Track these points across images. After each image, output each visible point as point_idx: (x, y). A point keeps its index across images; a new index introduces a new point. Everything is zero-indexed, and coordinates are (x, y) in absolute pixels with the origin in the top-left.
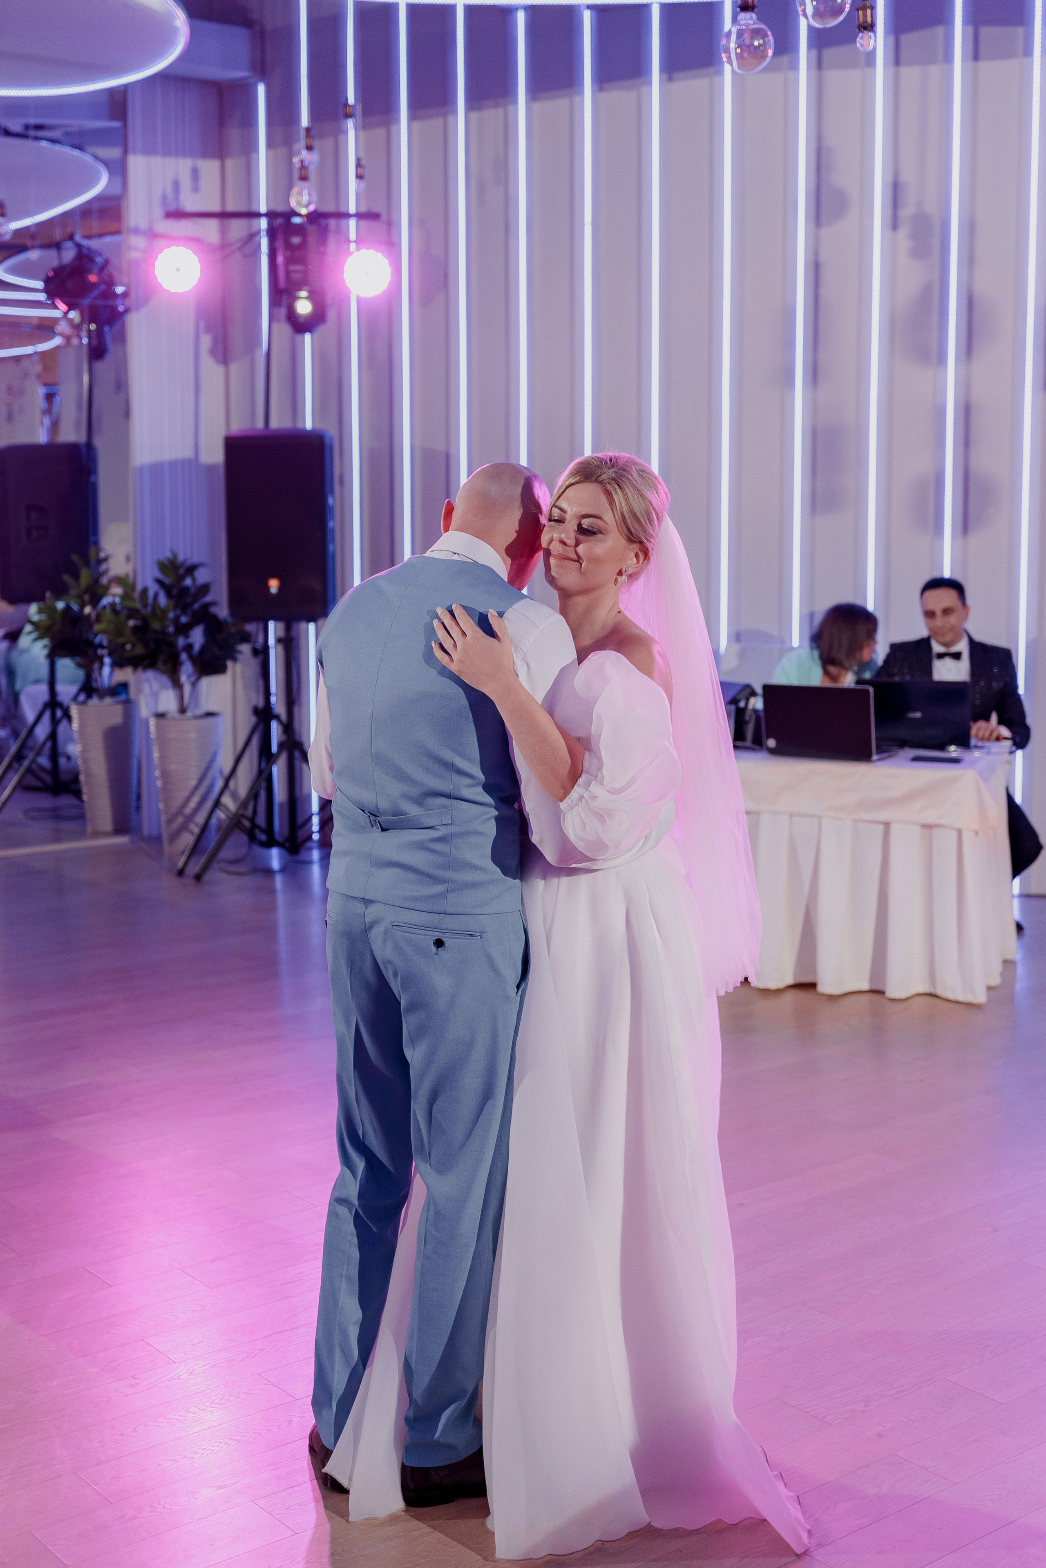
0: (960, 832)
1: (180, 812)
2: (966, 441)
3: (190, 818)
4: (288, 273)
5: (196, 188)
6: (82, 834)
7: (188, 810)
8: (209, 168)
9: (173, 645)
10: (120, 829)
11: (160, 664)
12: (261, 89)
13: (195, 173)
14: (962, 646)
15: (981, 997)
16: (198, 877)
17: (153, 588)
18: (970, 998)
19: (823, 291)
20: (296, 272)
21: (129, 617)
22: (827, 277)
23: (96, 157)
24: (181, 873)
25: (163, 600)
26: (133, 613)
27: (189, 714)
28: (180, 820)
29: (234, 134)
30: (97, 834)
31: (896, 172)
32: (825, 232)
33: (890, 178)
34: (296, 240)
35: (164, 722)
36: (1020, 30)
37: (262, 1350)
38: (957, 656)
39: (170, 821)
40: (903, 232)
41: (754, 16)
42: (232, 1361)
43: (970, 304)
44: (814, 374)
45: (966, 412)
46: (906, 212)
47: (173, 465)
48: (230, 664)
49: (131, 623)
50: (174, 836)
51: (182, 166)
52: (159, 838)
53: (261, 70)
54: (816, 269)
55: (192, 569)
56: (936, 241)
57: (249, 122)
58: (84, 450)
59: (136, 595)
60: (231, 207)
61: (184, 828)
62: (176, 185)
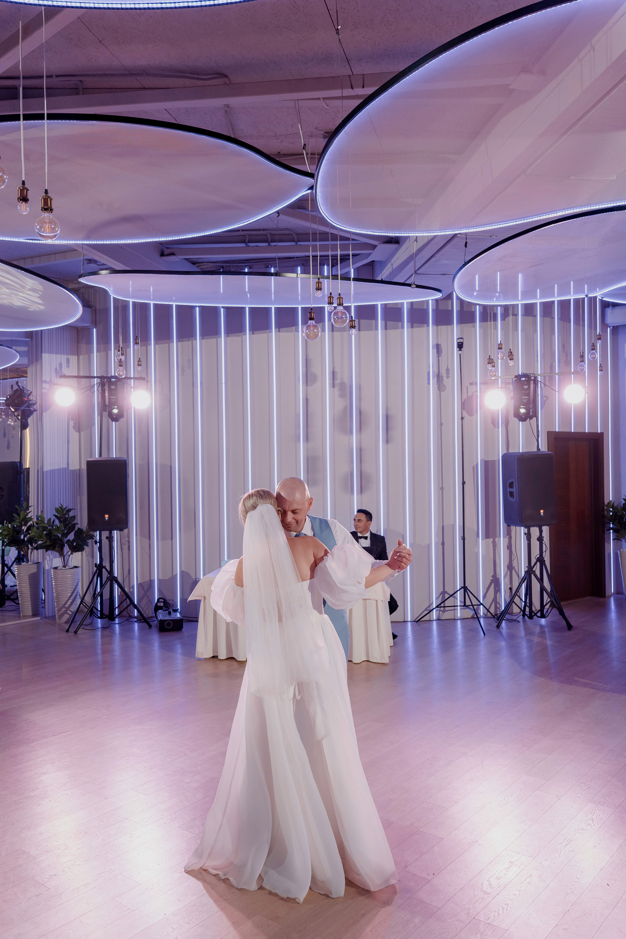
0: (377, 601)
1: (64, 606)
2: (360, 461)
3: (68, 608)
4: (109, 399)
5: (68, 366)
6: (19, 618)
7: (67, 606)
8: (73, 359)
9: (61, 540)
10: (35, 614)
11: (56, 549)
12: (95, 330)
13: (68, 360)
14: (368, 535)
15: (387, 661)
16: (76, 632)
17: (53, 518)
18: (383, 662)
19: (309, 408)
20: (113, 399)
21: (44, 530)
22: (310, 403)
23: (16, 351)
24: (67, 631)
25: (57, 522)
26: (44, 529)
27: (67, 567)
28: (64, 609)
29: (83, 346)
30: (25, 617)
31: (333, 368)
32: (309, 388)
33: (332, 370)
34: (113, 387)
35: (57, 571)
36: (374, 321)
37: (176, 817)
38: (366, 538)
39: (59, 610)
40: (336, 388)
41: (314, 322)
42: (166, 823)
43: (360, 413)
44: (307, 439)
45: (360, 451)
46: (337, 382)
47: (59, 470)
48: (85, 547)
49: (45, 532)
50: (61, 616)
51: (63, 358)
52: (53, 617)
53: (95, 324)
54: (307, 401)
55: (69, 510)
56: (348, 392)
57: (90, 342)
58: (19, 464)
59: (46, 522)
60: (82, 374)
61: (65, 612)
62: (61, 365)
